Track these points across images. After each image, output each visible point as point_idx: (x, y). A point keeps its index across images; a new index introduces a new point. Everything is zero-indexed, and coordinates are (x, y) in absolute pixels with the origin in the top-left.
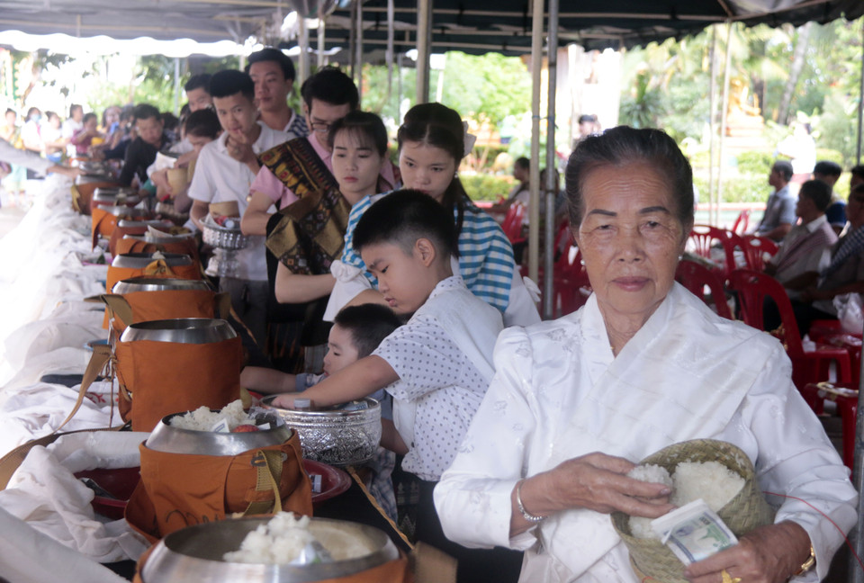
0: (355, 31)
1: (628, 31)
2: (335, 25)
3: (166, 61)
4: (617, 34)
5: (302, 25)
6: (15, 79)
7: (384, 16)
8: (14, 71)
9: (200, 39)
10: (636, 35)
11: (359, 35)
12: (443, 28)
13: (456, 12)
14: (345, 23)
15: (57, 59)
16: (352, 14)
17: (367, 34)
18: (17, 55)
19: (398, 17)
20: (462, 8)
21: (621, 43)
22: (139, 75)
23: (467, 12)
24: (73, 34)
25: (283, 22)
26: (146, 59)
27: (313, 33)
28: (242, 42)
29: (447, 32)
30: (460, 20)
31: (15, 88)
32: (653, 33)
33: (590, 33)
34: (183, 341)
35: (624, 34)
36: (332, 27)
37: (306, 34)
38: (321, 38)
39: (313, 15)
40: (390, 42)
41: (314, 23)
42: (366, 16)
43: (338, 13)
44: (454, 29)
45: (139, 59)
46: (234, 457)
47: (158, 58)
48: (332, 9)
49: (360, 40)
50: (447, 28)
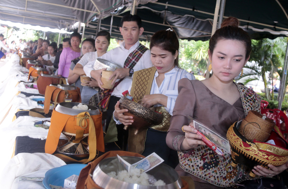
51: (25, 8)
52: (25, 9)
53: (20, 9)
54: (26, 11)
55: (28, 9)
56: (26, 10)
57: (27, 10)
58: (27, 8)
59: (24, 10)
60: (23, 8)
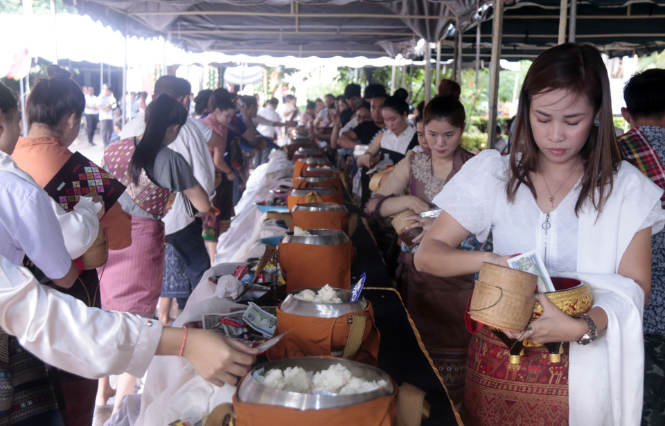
0: (457, 50)
1: (637, 45)
2: (447, 46)
3: (351, 70)
4: (631, 47)
5: (427, 46)
6: (268, 83)
7: (474, 40)
8: (269, 78)
9: (370, 56)
10: (644, 47)
11: (460, 51)
12: (515, 46)
13: (524, 36)
14: (452, 44)
15: (290, 71)
16: (456, 39)
17: (465, 51)
18: (269, 69)
19: (483, 40)
20: (527, 34)
21: (634, 52)
22: (335, 79)
23: (530, 36)
24: (297, 56)
25: (416, 45)
26: (339, 69)
27: (433, 51)
28: (394, 58)
29: (517, 48)
30: (526, 41)
31: (268, 88)
32: (654, 46)
33: (613, 47)
34: (318, 244)
35: (636, 47)
36: (445, 47)
37: (430, 51)
38: (439, 54)
39: (433, 40)
40: (478, 55)
41: (433, 45)
42: (465, 40)
43: (449, 38)
44: (522, 46)
45: (336, 69)
46: (337, 318)
47: (346, 69)
48: (444, 36)
49: (460, 54)
50: (518, 46)
51: (295, 25)
52: (296, 27)
53: (285, 30)
54: (297, 32)
55: (302, 27)
56: (297, 30)
57: (300, 30)
58: (299, 24)
59: (293, 30)
60: (290, 27)
